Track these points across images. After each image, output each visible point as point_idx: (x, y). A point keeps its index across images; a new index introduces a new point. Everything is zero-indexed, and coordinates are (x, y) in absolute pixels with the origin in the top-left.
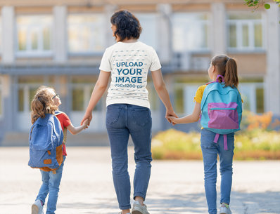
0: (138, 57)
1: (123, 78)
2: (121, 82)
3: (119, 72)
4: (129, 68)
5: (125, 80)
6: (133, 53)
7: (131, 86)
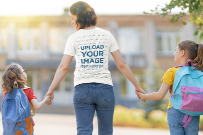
0: (99, 41)
1: (88, 60)
2: (86, 64)
3: (84, 55)
4: (93, 50)
5: (89, 61)
6: (94, 38)
7: (95, 66)
